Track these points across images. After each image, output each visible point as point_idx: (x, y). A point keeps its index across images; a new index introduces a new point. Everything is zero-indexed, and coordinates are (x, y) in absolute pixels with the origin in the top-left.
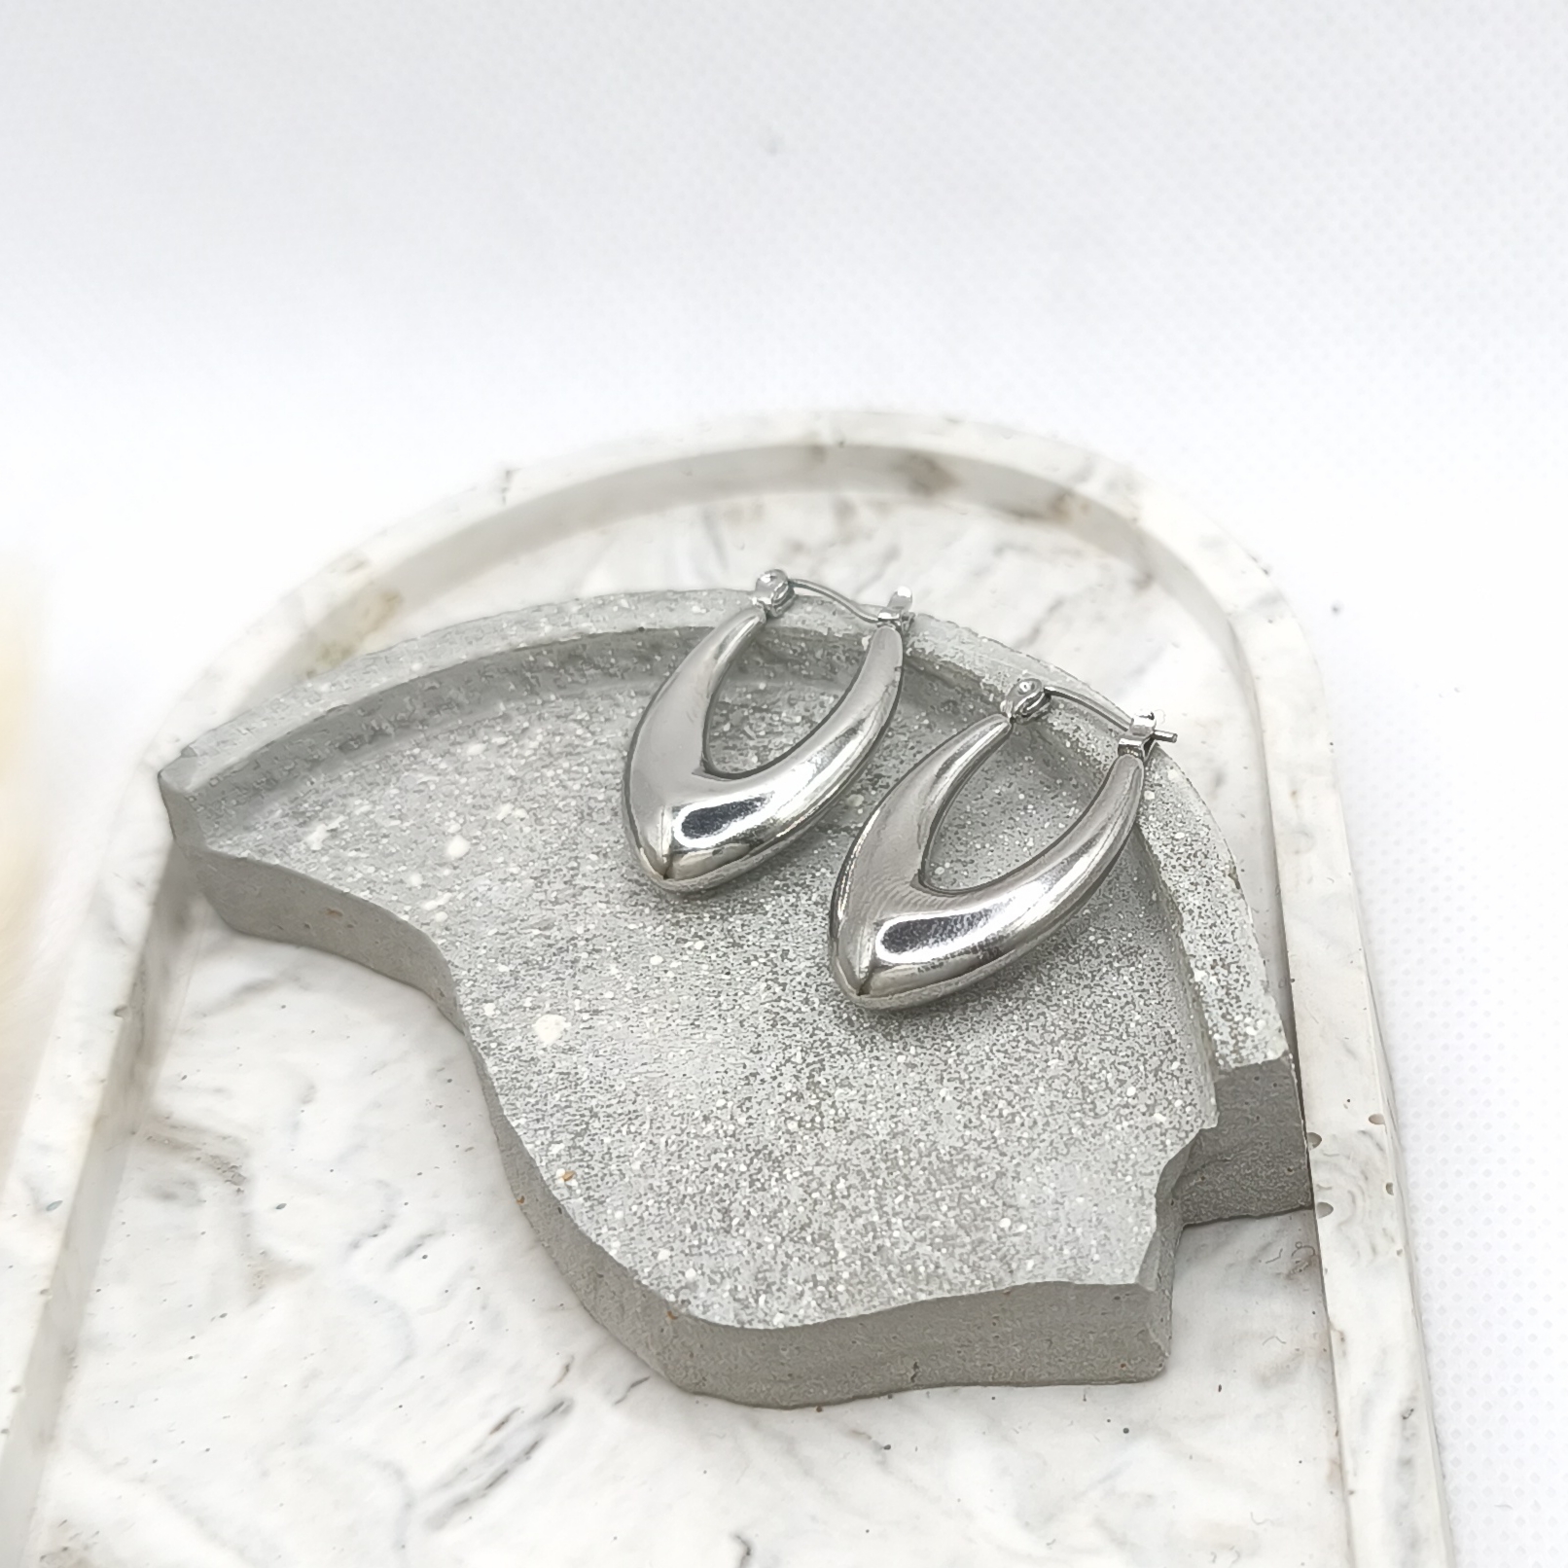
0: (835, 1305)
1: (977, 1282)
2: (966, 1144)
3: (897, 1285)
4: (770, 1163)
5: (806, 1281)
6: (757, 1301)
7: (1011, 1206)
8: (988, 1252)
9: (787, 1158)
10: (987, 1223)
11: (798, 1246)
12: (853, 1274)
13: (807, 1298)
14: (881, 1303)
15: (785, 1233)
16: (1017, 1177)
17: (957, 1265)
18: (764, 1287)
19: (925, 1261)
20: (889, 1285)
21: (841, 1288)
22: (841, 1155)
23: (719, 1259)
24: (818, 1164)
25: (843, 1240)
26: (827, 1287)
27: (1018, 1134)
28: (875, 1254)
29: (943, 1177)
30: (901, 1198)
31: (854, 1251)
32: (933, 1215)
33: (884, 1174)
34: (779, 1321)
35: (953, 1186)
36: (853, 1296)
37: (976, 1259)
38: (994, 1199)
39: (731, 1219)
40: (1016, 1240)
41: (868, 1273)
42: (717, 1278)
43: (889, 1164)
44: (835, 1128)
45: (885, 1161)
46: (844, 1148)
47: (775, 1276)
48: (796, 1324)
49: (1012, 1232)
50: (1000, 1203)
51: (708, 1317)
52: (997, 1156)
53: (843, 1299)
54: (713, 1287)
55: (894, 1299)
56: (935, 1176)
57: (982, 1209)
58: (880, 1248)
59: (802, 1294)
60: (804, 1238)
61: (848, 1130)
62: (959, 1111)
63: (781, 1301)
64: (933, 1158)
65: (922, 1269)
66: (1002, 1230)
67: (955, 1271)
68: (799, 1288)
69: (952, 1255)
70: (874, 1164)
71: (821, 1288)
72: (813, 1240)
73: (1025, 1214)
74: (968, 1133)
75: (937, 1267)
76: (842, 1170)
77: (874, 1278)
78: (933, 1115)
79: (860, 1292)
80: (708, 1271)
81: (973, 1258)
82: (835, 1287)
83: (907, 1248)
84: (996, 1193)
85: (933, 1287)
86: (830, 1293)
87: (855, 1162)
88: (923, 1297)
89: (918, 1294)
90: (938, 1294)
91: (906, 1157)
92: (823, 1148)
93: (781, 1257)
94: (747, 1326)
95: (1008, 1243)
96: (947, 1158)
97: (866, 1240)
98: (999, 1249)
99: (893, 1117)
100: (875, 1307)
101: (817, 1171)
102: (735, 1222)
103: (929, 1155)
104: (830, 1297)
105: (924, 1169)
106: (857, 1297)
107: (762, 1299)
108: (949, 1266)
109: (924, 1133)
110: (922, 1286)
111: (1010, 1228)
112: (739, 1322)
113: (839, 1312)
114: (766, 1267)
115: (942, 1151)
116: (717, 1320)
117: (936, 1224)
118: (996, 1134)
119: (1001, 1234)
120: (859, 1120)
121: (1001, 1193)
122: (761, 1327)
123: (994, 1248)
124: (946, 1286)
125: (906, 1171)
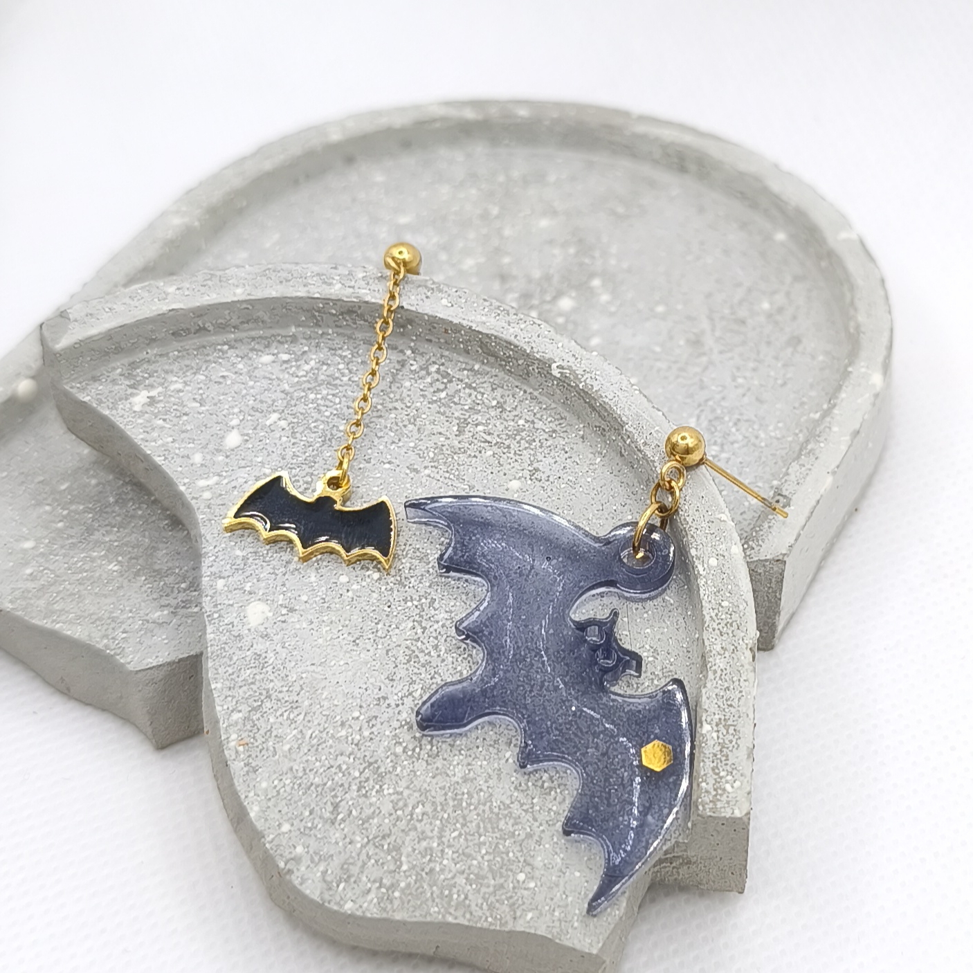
0: (389, 906)
1: (490, 919)
2: (512, 803)
3: (435, 904)
4: (376, 776)
5: (375, 881)
6: (338, 886)
7: (529, 865)
8: (504, 897)
9: (388, 776)
10: (509, 873)
11: (377, 850)
12: (408, 885)
13: (372, 895)
14: (421, 915)
15: (371, 837)
16: (539, 842)
17: (480, 901)
18: (345, 877)
19: (459, 891)
20: (430, 903)
21: (397, 894)
22: (425, 785)
23: (322, 844)
24: (408, 787)
25: (408, 856)
26: (387, 891)
27: (550, 806)
28: (427, 874)
29: (489, 826)
30: (456, 834)
31: (414, 867)
32: (474, 854)
33: (450, 810)
34: (348, 907)
35: (494, 835)
36: (403, 903)
37: (494, 900)
38: (519, 854)
39: (338, 814)
40: (526, 893)
41: (418, 888)
42: (316, 859)
43: (456, 802)
44: (427, 761)
45: (454, 800)
46: (428, 780)
47: (355, 870)
48: (359, 913)
49: (524, 886)
50: (522, 859)
51: (302, 888)
52: (531, 819)
53: (396, 903)
54: (312, 865)
55: (431, 915)
56: (484, 822)
57: (509, 860)
58: (432, 870)
59: (369, 891)
60: (383, 846)
61: (436, 766)
62: (514, 774)
63: (354, 891)
64: (487, 808)
65: (455, 896)
66: (518, 881)
67: (477, 905)
68: (369, 885)
69: (479, 891)
70: (446, 800)
71: (383, 890)
72: (388, 849)
73: (537, 873)
74: (516, 794)
75: (466, 898)
76: (423, 798)
77: (421, 893)
78: (496, 772)
79: (409, 901)
80: (311, 852)
81: (492, 899)
82: (393, 892)
83: (449, 876)
84: (522, 851)
85: (459, 913)
86: (389, 895)
87: (433, 793)
88: (450, 919)
89: (447, 916)
90: (462, 921)
91: (469, 801)
92: (415, 775)
93: (363, 857)
94: (326, 904)
95: (519, 894)
96: (496, 810)
97: (424, 860)
98: (511, 897)
99: (469, 764)
100: (415, 916)
101: (406, 793)
102: (340, 817)
103: (485, 804)
104: (388, 899)
105: (478, 815)
106: (406, 904)
107: (342, 886)
108: (475, 900)
109: (487, 785)
110: (452, 910)
111: (524, 882)
112: (322, 899)
113: (390, 913)
114: (351, 861)
115: (495, 804)
116: (308, 892)
117: (475, 862)
118: (535, 801)
119: (516, 885)
120: (445, 759)
121: (525, 851)
122: (336, 908)
123: (509, 895)
124: (468, 916)
125: (466, 812)
